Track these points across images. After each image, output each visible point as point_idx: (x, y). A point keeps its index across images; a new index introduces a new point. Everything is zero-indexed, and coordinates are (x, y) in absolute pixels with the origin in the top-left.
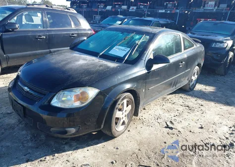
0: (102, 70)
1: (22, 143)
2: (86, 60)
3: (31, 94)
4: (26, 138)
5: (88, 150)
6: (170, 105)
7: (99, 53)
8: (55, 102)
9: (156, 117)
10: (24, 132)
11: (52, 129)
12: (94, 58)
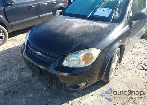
0: (98, 31)
1: (41, 93)
2: (79, 23)
3: (43, 57)
4: (43, 88)
5: (92, 95)
6: (136, 50)
7: (87, 16)
8: (65, 63)
9: (131, 61)
10: (39, 84)
11: (66, 85)
12: (84, 21)
